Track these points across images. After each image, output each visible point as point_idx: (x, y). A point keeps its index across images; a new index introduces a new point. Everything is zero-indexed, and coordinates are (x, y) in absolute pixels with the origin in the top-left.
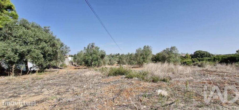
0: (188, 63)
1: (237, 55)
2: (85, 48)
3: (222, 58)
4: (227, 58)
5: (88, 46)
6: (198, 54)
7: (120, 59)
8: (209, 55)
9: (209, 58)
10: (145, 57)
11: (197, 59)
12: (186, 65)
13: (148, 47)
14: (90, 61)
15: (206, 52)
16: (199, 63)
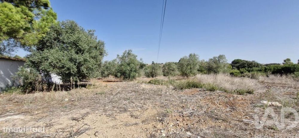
0: (236, 74)
1: (291, 65)
2: (118, 56)
3: (274, 69)
4: (281, 68)
5: (124, 54)
6: (245, 64)
7: (153, 69)
8: (257, 65)
9: (259, 69)
10: (192, 67)
11: (246, 69)
12: (234, 76)
13: (194, 55)
14: (128, 72)
15: (254, 61)
16: (250, 74)
